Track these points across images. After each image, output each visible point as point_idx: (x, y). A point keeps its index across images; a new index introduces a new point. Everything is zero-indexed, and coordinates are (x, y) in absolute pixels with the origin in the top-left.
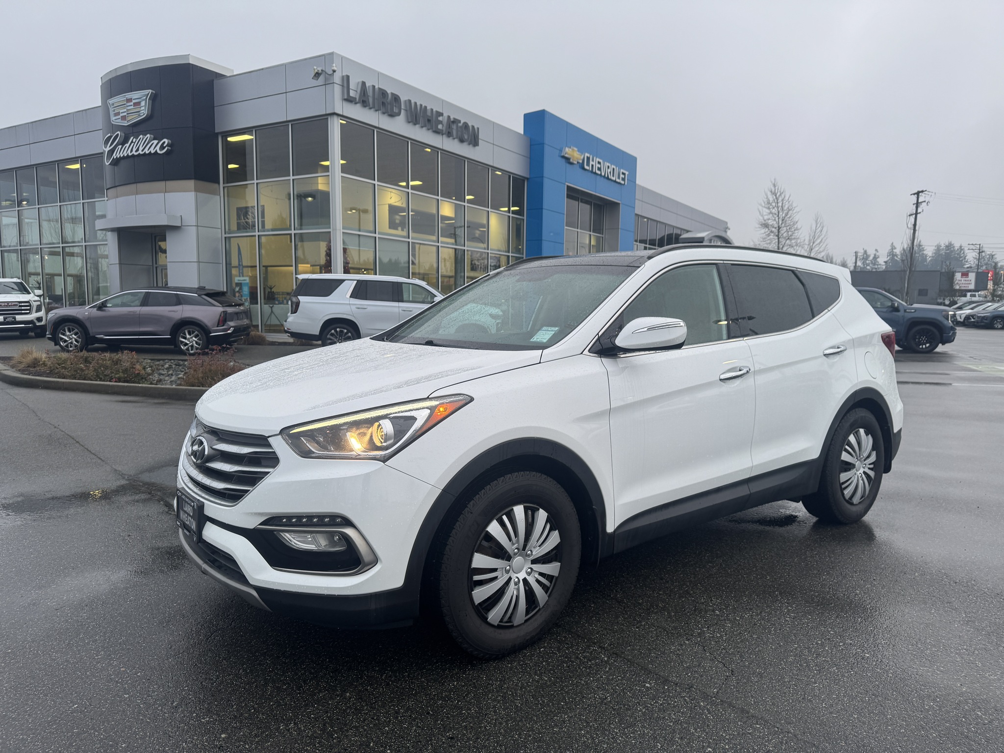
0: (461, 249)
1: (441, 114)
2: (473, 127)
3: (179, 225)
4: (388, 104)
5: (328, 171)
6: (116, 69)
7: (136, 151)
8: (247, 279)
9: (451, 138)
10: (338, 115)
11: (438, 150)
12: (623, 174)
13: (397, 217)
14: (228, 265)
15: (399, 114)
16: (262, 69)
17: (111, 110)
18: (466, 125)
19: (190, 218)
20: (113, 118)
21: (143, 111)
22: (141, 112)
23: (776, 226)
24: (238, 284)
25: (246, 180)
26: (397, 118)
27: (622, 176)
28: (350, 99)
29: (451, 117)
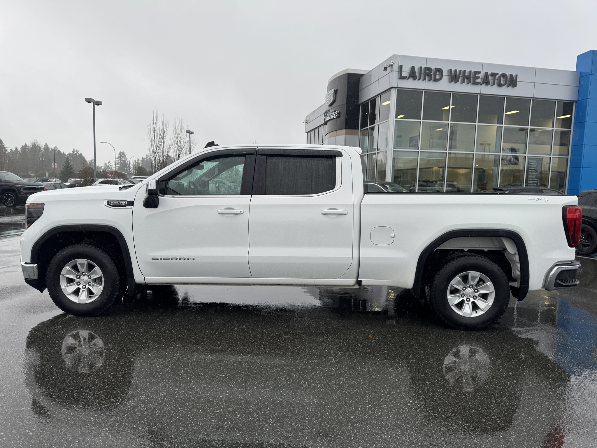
0: (498, 155)
1: (480, 73)
2: (511, 75)
4: (432, 74)
5: (389, 119)
7: (329, 118)
9: (489, 85)
11: (477, 95)
15: (441, 78)
18: (504, 75)
21: (332, 99)
26: (440, 81)
28: (401, 77)
29: (489, 73)
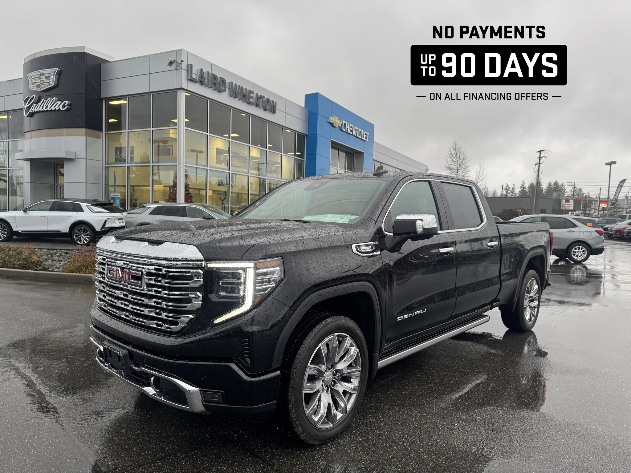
0: (264, 178)
1: (253, 92)
2: (273, 101)
3: (74, 158)
4: (218, 84)
5: (177, 126)
6: (34, 54)
7: (46, 108)
8: (119, 195)
9: (258, 107)
10: (184, 89)
11: (249, 115)
12: (366, 134)
13: (222, 156)
14: (106, 186)
15: (225, 91)
16: (134, 58)
17: (30, 80)
18: (268, 100)
19: (81, 153)
20: (31, 86)
21: (52, 82)
22: (50, 82)
23: (456, 169)
24: (112, 198)
25: (121, 130)
26: (223, 93)
27: (365, 136)
28: (192, 79)
29: (259, 94)
